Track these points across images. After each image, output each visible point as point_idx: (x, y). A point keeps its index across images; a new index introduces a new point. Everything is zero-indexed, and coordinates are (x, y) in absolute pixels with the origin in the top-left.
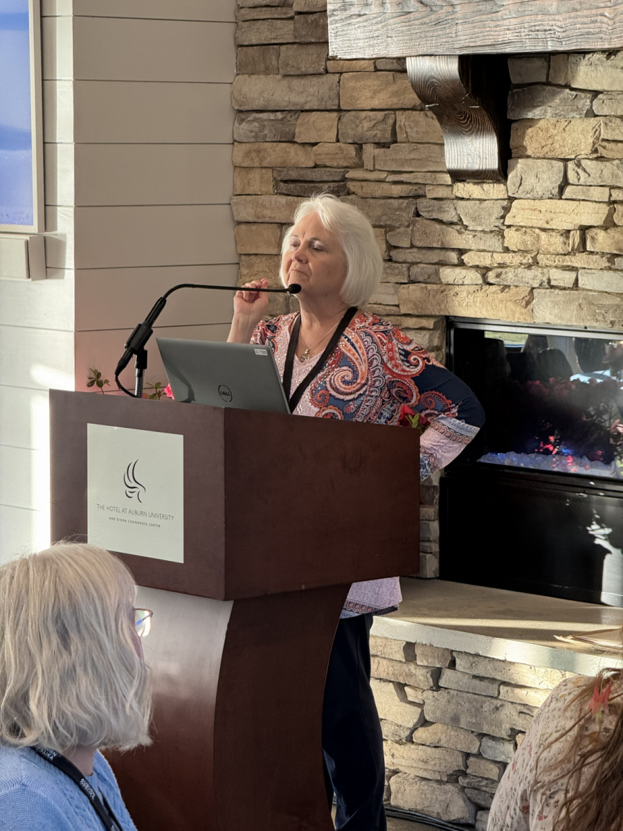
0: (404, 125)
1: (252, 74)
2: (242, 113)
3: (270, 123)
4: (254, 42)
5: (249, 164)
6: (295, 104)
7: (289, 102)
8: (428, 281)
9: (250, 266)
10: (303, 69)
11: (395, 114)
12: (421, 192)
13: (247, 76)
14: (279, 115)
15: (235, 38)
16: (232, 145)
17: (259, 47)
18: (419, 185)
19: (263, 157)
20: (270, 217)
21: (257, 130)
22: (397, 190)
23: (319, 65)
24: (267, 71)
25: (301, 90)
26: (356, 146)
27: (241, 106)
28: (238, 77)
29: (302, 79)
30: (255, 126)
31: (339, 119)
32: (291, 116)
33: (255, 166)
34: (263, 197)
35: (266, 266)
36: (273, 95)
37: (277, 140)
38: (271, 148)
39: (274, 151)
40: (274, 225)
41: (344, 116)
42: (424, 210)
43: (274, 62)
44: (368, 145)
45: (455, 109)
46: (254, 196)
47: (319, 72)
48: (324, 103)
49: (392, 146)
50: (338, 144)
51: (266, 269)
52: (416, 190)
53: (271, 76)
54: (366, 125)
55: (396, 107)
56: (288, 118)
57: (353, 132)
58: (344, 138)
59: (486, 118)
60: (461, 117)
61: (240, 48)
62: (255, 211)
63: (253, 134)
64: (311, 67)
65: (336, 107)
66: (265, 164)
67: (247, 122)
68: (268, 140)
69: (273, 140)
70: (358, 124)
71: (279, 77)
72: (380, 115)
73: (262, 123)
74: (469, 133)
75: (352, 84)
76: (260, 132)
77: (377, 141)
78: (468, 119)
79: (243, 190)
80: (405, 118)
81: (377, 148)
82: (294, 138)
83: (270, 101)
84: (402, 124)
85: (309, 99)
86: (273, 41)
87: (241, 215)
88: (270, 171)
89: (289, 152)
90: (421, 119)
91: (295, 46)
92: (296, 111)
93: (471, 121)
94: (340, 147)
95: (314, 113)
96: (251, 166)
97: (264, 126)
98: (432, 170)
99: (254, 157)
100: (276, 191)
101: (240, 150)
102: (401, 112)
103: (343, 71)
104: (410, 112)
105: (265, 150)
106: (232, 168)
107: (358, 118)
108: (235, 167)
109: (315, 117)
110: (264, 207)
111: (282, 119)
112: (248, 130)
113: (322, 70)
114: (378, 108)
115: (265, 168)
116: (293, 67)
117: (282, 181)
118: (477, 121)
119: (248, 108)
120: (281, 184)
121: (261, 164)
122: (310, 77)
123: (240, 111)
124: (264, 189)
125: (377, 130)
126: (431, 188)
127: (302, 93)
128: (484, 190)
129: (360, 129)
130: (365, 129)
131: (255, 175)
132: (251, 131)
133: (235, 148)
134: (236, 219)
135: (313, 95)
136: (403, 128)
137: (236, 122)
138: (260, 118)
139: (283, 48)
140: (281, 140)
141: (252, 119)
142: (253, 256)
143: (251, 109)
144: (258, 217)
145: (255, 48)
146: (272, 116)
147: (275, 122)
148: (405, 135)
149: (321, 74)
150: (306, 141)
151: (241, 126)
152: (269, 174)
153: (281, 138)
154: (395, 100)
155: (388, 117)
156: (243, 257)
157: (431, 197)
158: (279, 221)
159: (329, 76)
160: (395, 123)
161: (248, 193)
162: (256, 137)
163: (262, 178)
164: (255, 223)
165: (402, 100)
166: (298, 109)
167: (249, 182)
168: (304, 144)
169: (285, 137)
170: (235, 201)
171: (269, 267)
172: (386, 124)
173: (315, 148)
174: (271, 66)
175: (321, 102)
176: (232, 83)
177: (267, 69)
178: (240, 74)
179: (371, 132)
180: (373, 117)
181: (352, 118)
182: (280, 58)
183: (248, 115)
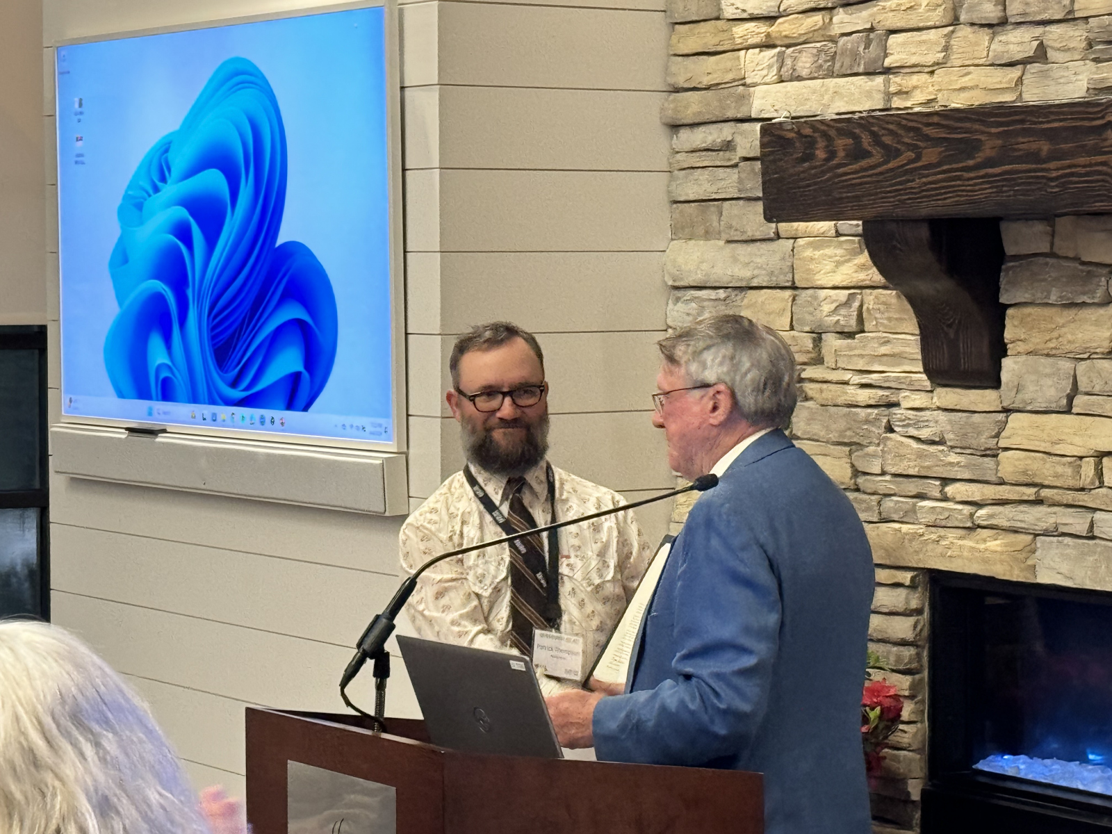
0: (873, 308)
1: (690, 239)
2: (677, 290)
3: (711, 303)
4: (691, 197)
6: (740, 279)
7: (733, 276)
8: (904, 520)
10: (750, 234)
11: (862, 293)
12: (894, 399)
13: (684, 241)
14: (722, 294)
15: (669, 192)
17: (696, 204)
18: (892, 390)
22: (864, 396)
23: (768, 228)
24: (707, 235)
25: (747, 261)
26: (814, 335)
27: (674, 280)
28: (672, 243)
29: (748, 245)
30: (693, 308)
31: (794, 300)
32: (736, 295)
36: (713, 267)
41: (800, 295)
42: (898, 423)
43: (715, 224)
44: (829, 334)
47: (768, 237)
48: (775, 278)
49: (858, 336)
50: (792, 333)
52: (887, 396)
53: (712, 241)
54: (827, 308)
55: (863, 284)
56: (733, 297)
57: (811, 317)
58: (799, 325)
61: (675, 206)
63: (691, 318)
64: (758, 230)
65: (789, 284)
67: (682, 303)
70: (816, 306)
71: (722, 243)
72: (843, 295)
73: (701, 304)
75: (808, 253)
77: (839, 330)
80: (874, 298)
81: (840, 339)
83: (710, 275)
84: (871, 308)
85: (756, 272)
86: (714, 196)
90: (893, 301)
91: (741, 202)
92: (741, 289)
94: (794, 337)
95: (764, 291)
97: (703, 307)
98: (908, 370)
102: (868, 291)
103: (799, 236)
104: (879, 291)
107: (816, 298)
109: (764, 297)
111: (725, 299)
112: (685, 313)
113: (772, 235)
114: (840, 285)
116: (737, 230)
119: (683, 283)
122: (758, 244)
123: (677, 288)
125: (839, 315)
126: (907, 393)
127: (747, 264)
129: (818, 314)
130: (825, 314)
132: (688, 314)
135: (761, 268)
136: (872, 312)
138: (699, 297)
139: (726, 205)
141: (689, 298)
143: (687, 285)
145: (693, 204)
146: (712, 294)
147: (717, 303)
148: (874, 323)
149: (771, 240)
151: (676, 308)
154: (862, 275)
155: (853, 297)
157: (906, 406)
159: (781, 242)
160: (861, 306)
165: (871, 276)
166: (744, 285)
172: (851, 307)
174: (711, 229)
175: (771, 277)
176: (664, 251)
177: (707, 232)
178: (675, 240)
179: (831, 318)
180: (834, 298)
181: (809, 299)
182: (722, 218)
183: (685, 293)
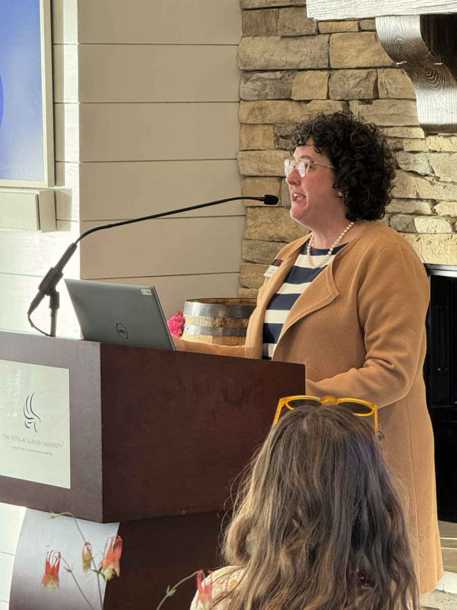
0: (385, 82)
1: (256, 36)
2: (247, 73)
3: (271, 82)
4: (257, 6)
5: (253, 121)
6: (291, 64)
7: (287, 61)
8: (406, 230)
9: (255, 218)
10: (298, 31)
11: (376, 72)
12: (399, 146)
13: (251, 37)
14: (279, 75)
15: (241, 2)
16: (238, 104)
17: (261, 10)
18: (398, 139)
19: (265, 114)
20: (271, 171)
21: (259, 88)
23: (311, 26)
24: (268, 33)
25: (296, 50)
26: (344, 102)
27: (245, 66)
28: (244, 39)
29: (297, 39)
30: (258, 85)
31: (330, 77)
32: (289, 75)
33: (258, 123)
34: (264, 152)
35: (269, 217)
36: (272, 56)
37: (277, 98)
38: (272, 106)
39: (274, 108)
40: (274, 178)
41: (334, 74)
42: (402, 162)
43: (274, 25)
44: (354, 101)
45: (422, 66)
46: (257, 152)
47: (311, 33)
48: (316, 62)
49: (374, 102)
50: (328, 101)
51: (268, 221)
52: (394, 143)
53: (272, 37)
54: (352, 82)
55: (377, 65)
56: (286, 77)
57: (342, 89)
58: (334, 95)
59: (450, 75)
60: (429, 73)
61: (245, 12)
62: (258, 166)
63: (256, 93)
64: (304, 28)
65: (326, 66)
66: (267, 121)
67: (251, 82)
68: (269, 98)
69: (274, 98)
70: (345, 82)
71: (278, 38)
72: (364, 73)
73: (264, 82)
74: (436, 89)
75: (339, 44)
76: (262, 91)
77: (361, 98)
78: (435, 75)
79: (248, 146)
80: (385, 75)
81: (362, 104)
82: (291, 95)
83: (270, 61)
84: (383, 82)
85: (303, 58)
86: (273, 5)
87: (246, 169)
88: (271, 127)
89: (287, 110)
90: (398, 76)
91: (292, 9)
92: (292, 71)
93: (438, 78)
94: (329, 104)
95: (308, 72)
96: (255, 123)
97: (266, 85)
98: (408, 124)
99: (257, 114)
100: (277, 146)
101: (245, 107)
102: (381, 70)
103: (333, 32)
104: (389, 69)
105: (266, 107)
106: (240, 125)
107: (345, 76)
108: (242, 124)
109: (309, 76)
110: (265, 161)
111: (281, 78)
112: (252, 89)
113: (314, 31)
114: (362, 66)
115: (268, 124)
116: (289, 28)
117: (282, 137)
118: (443, 78)
119: (251, 68)
120: (281, 139)
121: (263, 121)
122: (305, 38)
123: (247, 71)
124: (267, 145)
125: (361, 87)
126: (408, 141)
127: (297, 53)
128: (452, 143)
129: (346, 87)
130: (351, 86)
131: (259, 131)
132: (255, 90)
133: (241, 107)
134: (242, 173)
135: (307, 55)
136: (384, 85)
137: (242, 81)
138: (262, 78)
139: (282, 11)
140: (280, 98)
141: (255, 78)
142: (257, 208)
143: (254, 69)
144: (261, 172)
145: (258, 11)
146: (272, 75)
147: (275, 81)
148: (386, 92)
149: (314, 35)
150: (301, 99)
151: (246, 86)
152: (271, 131)
153: (280, 96)
154: (377, 58)
155: (371, 74)
156: (249, 210)
157: (408, 150)
158: (278, 175)
159: (321, 36)
160: (376, 81)
161: (252, 148)
162: (258, 95)
163: (265, 134)
164: (258, 176)
165: (383, 59)
166: (294, 68)
167: (253, 138)
168: (300, 101)
169: (284, 95)
170: (241, 156)
171: (271, 219)
172: (369, 81)
173: (308, 105)
174: (271, 28)
175: (313, 62)
176: (238, 45)
177: (268, 31)
178: (245, 36)
179: (356, 89)
180: (358, 75)
181: (340, 76)
182: (279, 20)
183: (252, 75)
